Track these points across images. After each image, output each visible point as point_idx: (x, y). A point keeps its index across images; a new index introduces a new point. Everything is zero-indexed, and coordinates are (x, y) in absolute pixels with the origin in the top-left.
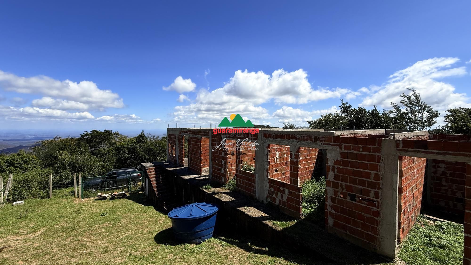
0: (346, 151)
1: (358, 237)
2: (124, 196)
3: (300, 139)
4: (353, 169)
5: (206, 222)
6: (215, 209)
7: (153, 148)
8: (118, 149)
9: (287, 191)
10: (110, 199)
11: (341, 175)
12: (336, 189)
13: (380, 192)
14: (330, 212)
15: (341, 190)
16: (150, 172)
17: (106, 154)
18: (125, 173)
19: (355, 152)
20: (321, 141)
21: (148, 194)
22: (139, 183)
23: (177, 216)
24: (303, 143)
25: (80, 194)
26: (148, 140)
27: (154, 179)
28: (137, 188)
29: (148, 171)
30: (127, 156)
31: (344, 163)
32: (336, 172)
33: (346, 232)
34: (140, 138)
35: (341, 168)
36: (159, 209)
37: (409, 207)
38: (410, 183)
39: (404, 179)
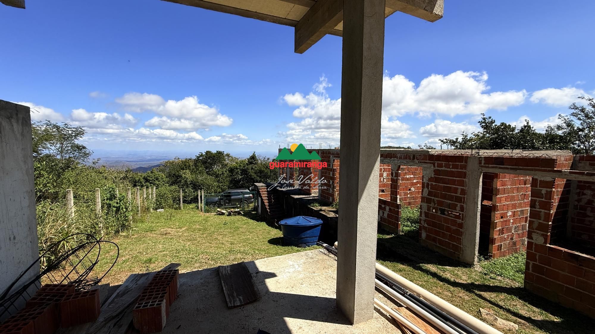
0: (439, 168)
1: (445, 248)
2: (239, 213)
3: (400, 158)
4: (443, 185)
5: (311, 231)
6: (320, 221)
7: (265, 170)
8: (231, 170)
9: (387, 208)
10: (228, 215)
11: (434, 191)
12: (430, 205)
13: (465, 206)
14: (423, 226)
15: (434, 205)
16: (263, 191)
17: (221, 175)
18: (239, 194)
19: (446, 169)
20: (418, 159)
21: (260, 212)
22: (251, 205)
23: (286, 223)
24: (402, 161)
25: (203, 209)
26: (259, 162)
27: (266, 198)
28: (250, 208)
29: (260, 190)
30: (240, 177)
31: (436, 180)
32: (430, 189)
33: (436, 244)
34: (251, 159)
35: (434, 184)
36: (271, 224)
37: (513, 229)
38: (516, 204)
39: (501, 197)
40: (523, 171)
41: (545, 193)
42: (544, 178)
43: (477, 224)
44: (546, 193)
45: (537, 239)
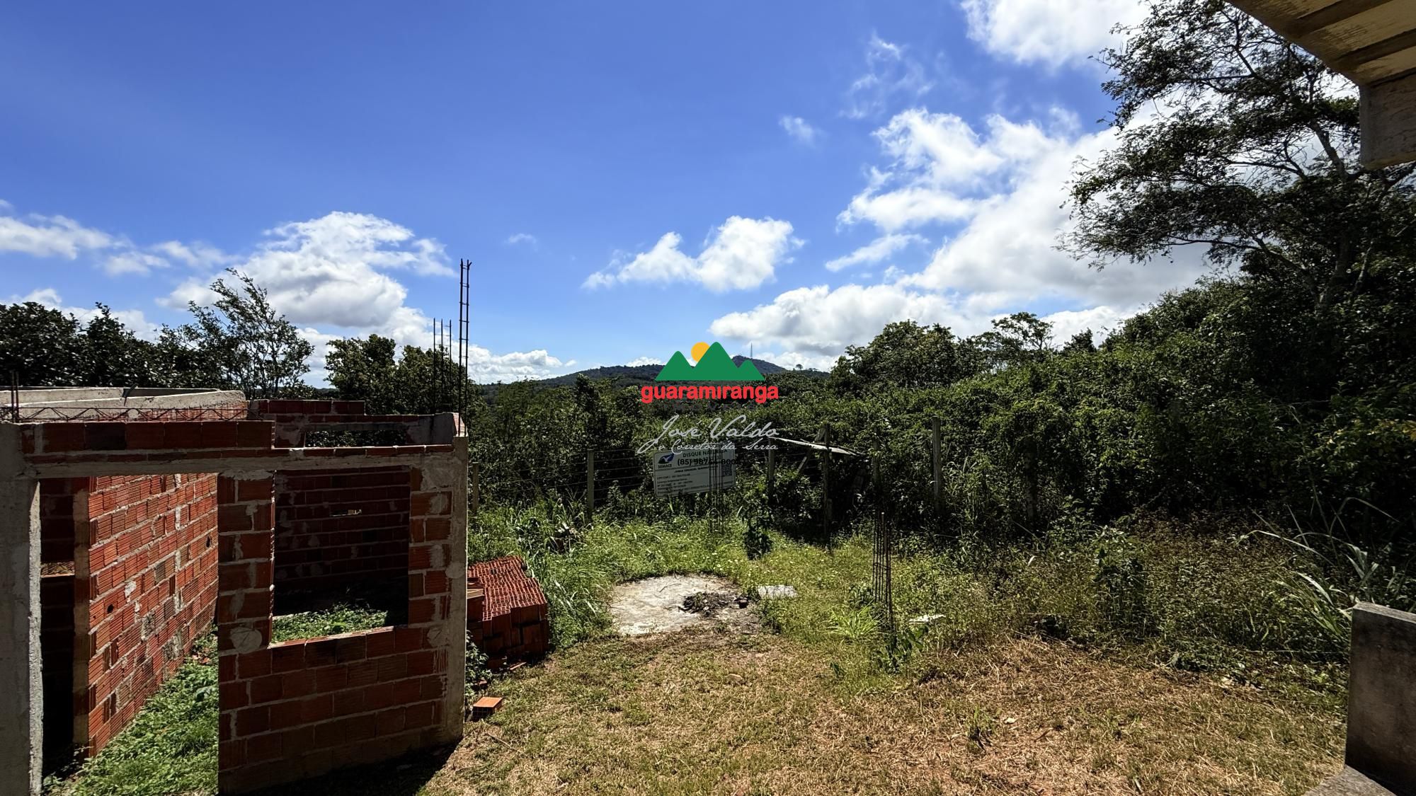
37: (143, 627)
38: (147, 551)
39: (104, 547)
40: (190, 461)
41: (254, 514)
42: (251, 473)
43: (32, 677)
44: (258, 512)
45: (245, 642)
